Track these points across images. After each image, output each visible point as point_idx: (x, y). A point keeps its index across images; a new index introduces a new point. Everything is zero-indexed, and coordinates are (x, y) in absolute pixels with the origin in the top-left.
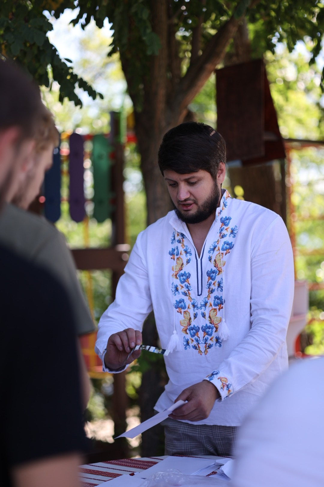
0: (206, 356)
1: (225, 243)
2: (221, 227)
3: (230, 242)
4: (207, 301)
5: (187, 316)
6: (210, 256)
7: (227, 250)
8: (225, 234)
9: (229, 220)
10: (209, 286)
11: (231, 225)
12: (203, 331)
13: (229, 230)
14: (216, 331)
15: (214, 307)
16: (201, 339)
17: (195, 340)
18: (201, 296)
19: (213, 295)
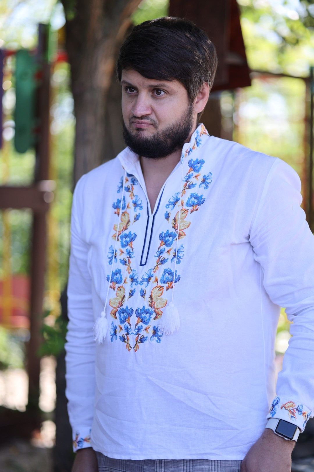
0: (135, 354)
1: (192, 196)
2: (189, 173)
3: (199, 195)
4: (153, 274)
5: (121, 294)
6: (167, 212)
7: (194, 206)
8: (194, 184)
9: (201, 163)
10: (160, 254)
11: (204, 171)
12: (137, 316)
13: (201, 178)
14: (155, 319)
15: (160, 284)
16: (133, 327)
17: (125, 328)
18: (145, 266)
19: (162, 268)
